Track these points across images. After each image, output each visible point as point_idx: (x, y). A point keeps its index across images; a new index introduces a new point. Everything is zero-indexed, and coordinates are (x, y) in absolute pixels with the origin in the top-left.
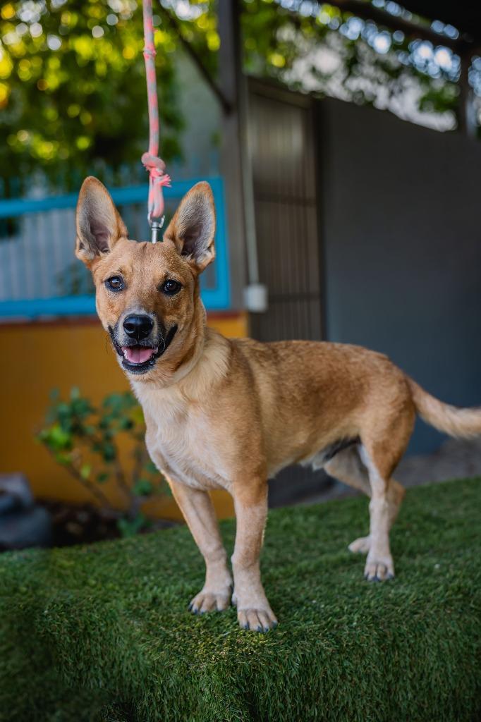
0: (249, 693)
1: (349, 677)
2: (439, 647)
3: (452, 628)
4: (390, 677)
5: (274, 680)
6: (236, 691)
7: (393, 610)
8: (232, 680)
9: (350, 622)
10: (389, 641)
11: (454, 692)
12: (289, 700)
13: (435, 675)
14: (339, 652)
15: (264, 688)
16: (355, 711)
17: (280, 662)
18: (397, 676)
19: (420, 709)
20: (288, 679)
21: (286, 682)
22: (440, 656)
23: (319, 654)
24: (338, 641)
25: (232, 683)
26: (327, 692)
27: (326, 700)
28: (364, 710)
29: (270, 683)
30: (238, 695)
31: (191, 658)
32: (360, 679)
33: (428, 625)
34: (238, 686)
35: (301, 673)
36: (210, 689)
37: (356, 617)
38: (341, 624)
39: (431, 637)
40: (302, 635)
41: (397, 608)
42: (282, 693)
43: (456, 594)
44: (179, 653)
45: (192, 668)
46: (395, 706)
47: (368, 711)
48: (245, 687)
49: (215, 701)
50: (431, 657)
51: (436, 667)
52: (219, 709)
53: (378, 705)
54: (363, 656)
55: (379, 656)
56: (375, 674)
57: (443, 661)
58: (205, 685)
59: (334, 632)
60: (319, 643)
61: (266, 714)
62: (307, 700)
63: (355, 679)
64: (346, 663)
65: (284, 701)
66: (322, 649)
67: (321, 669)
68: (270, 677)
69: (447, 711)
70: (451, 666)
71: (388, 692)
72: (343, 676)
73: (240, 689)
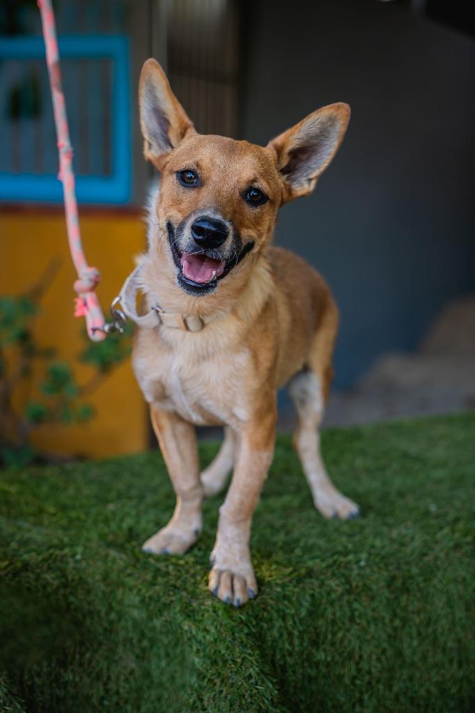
0: (257, 632)
1: (358, 620)
2: (447, 592)
3: (462, 573)
4: (397, 623)
5: (284, 620)
6: (246, 630)
7: (400, 551)
8: (240, 618)
9: (358, 562)
10: (399, 583)
11: (459, 641)
12: (296, 642)
13: (443, 622)
14: (349, 592)
15: (270, 629)
16: (361, 657)
17: (289, 600)
18: (405, 622)
19: (425, 658)
20: (297, 620)
21: (295, 623)
22: (449, 604)
23: (329, 594)
24: (348, 582)
25: (242, 622)
26: (334, 634)
27: (333, 644)
28: (370, 656)
29: (279, 623)
30: (247, 634)
31: (194, 595)
32: (369, 623)
33: (438, 568)
34: (246, 625)
35: (310, 613)
36: (216, 627)
37: (364, 556)
38: (349, 562)
39: (441, 582)
40: (310, 573)
41: (403, 549)
42: (290, 634)
43: (465, 535)
44: (178, 589)
45: (195, 604)
46: (399, 654)
47: (374, 657)
48: (254, 626)
49: (224, 640)
50: (440, 603)
51: (443, 613)
52: (227, 648)
53: (384, 651)
54: (372, 598)
55: (388, 600)
56: (383, 618)
57: (451, 607)
58: (210, 622)
59: (343, 571)
60: (327, 582)
61: (274, 655)
62: (315, 643)
63: (364, 623)
64: (356, 605)
65: (291, 643)
66: (332, 589)
67: (330, 610)
68: (279, 616)
69: (451, 661)
70: (460, 613)
71: (393, 638)
72: (352, 619)
73: (249, 627)
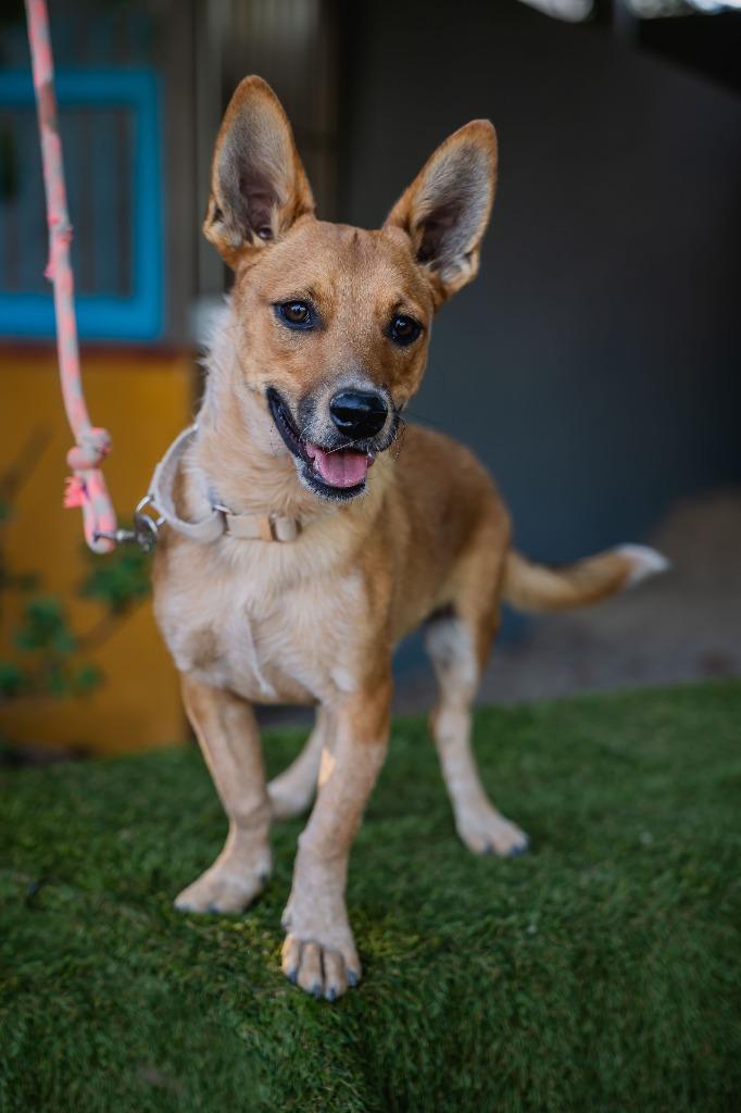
0: (361, 1042)
1: (525, 1023)
2: (670, 977)
3: (693, 946)
4: (588, 1027)
5: (404, 1022)
6: (342, 1039)
7: (592, 909)
8: (333, 1019)
9: (524, 927)
10: (590, 961)
11: (690, 1057)
12: (425, 1058)
13: (664, 1026)
14: (510, 976)
15: (384, 1034)
16: (530, 1083)
17: (413, 989)
18: (601, 1025)
19: (634, 1085)
20: (425, 1021)
21: (422, 1026)
22: (673, 995)
23: (477, 979)
24: (508, 959)
25: (335, 1025)
26: (486, 1045)
27: (484, 1062)
28: (544, 1083)
29: (395, 1027)
30: (344, 1046)
31: (258, 981)
32: (542, 1027)
33: (654, 938)
34: (343, 1030)
35: (447, 1011)
36: (294, 1034)
37: (534, 916)
38: (510, 927)
39: (658, 959)
40: (447, 945)
41: (599, 905)
42: (414, 1045)
43: (698, 884)
44: (232, 970)
45: (259, 996)
46: (593, 1078)
47: (552, 1083)
48: (354, 1032)
49: (306, 1055)
50: (657, 993)
51: (663, 1011)
52: (311, 1069)
53: (568, 1074)
54: (548, 987)
55: (573, 989)
56: (566, 1020)
57: (677, 1001)
58: (283, 1026)
59: (500, 941)
60: (474, 960)
61: (387, 1080)
62: (455, 1060)
63: (534, 1026)
64: (521, 998)
65: (416, 1060)
66: (482, 971)
67: (478, 1006)
68: (396, 1014)
69: (677, 1091)
70: (690, 1013)
71: (582, 1051)
72: (515, 1021)
73: (347, 1035)
